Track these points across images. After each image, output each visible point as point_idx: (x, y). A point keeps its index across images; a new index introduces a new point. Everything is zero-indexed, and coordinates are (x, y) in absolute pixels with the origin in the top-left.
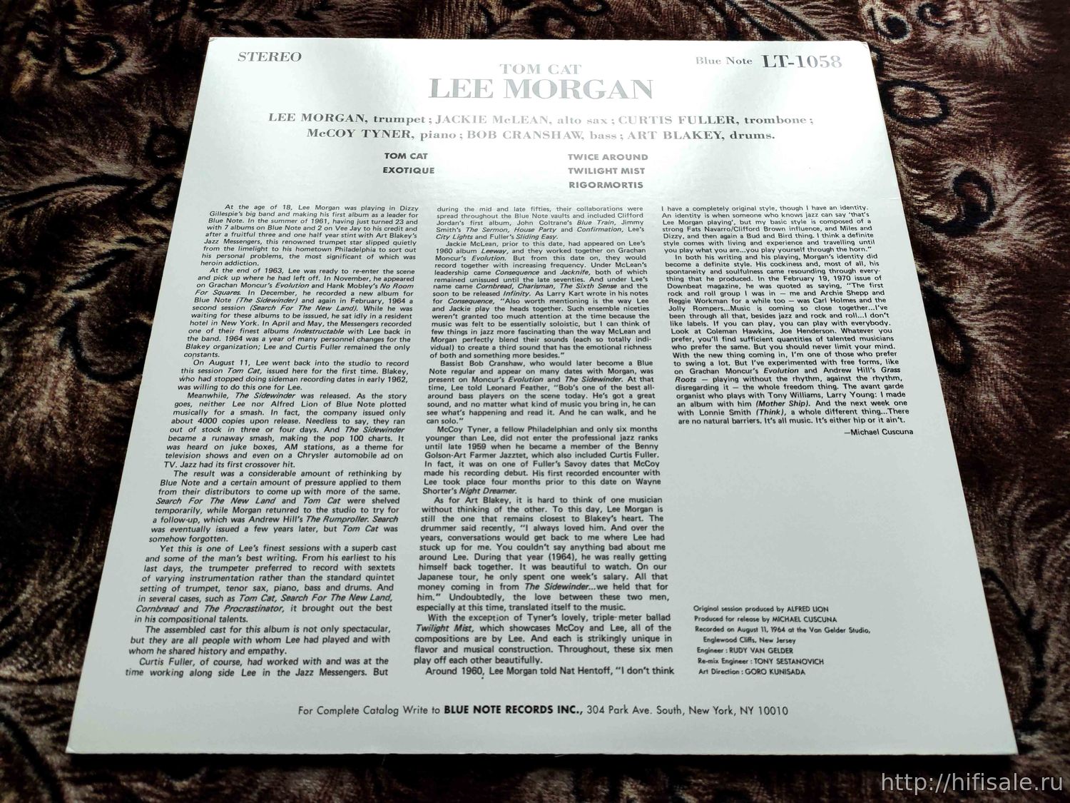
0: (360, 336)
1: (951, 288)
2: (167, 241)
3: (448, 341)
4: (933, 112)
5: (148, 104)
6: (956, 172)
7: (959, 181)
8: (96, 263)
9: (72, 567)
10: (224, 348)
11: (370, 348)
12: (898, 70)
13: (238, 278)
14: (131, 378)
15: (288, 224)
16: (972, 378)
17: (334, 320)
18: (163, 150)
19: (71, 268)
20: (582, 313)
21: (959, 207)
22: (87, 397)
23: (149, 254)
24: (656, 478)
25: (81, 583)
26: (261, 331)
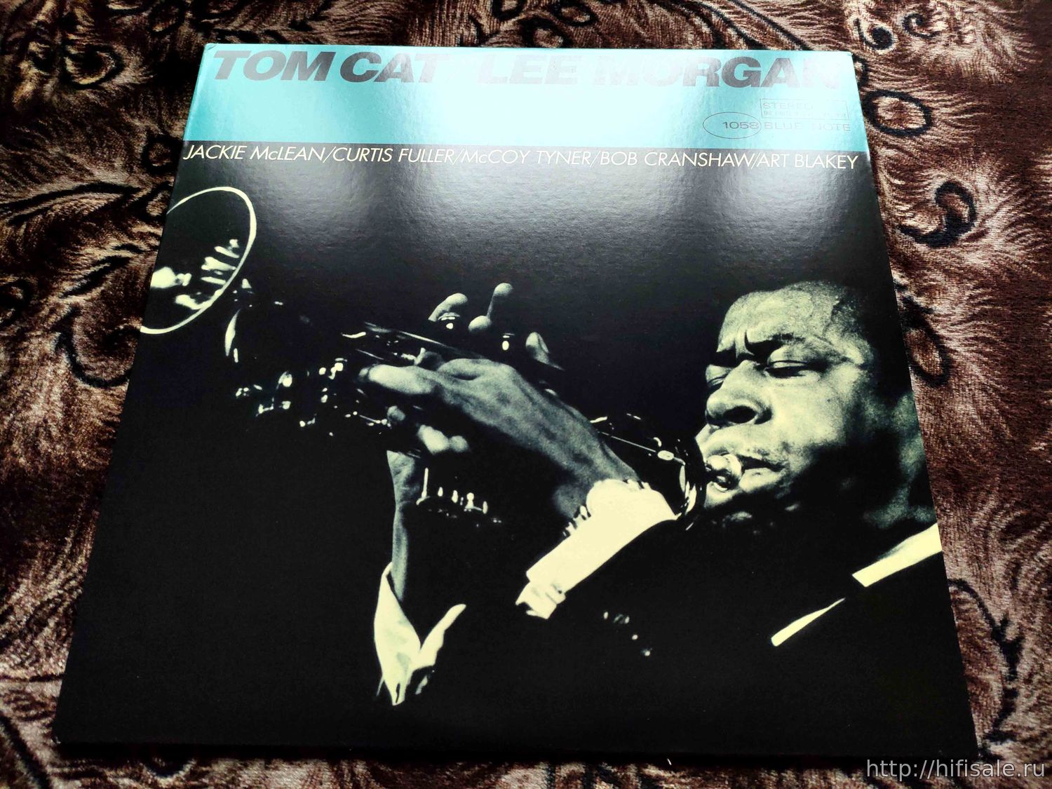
4: (917, 122)
5: (145, 112)
6: (938, 183)
12: (883, 80)
16: (950, 389)
18: (160, 158)
21: (940, 217)
22: (81, 401)
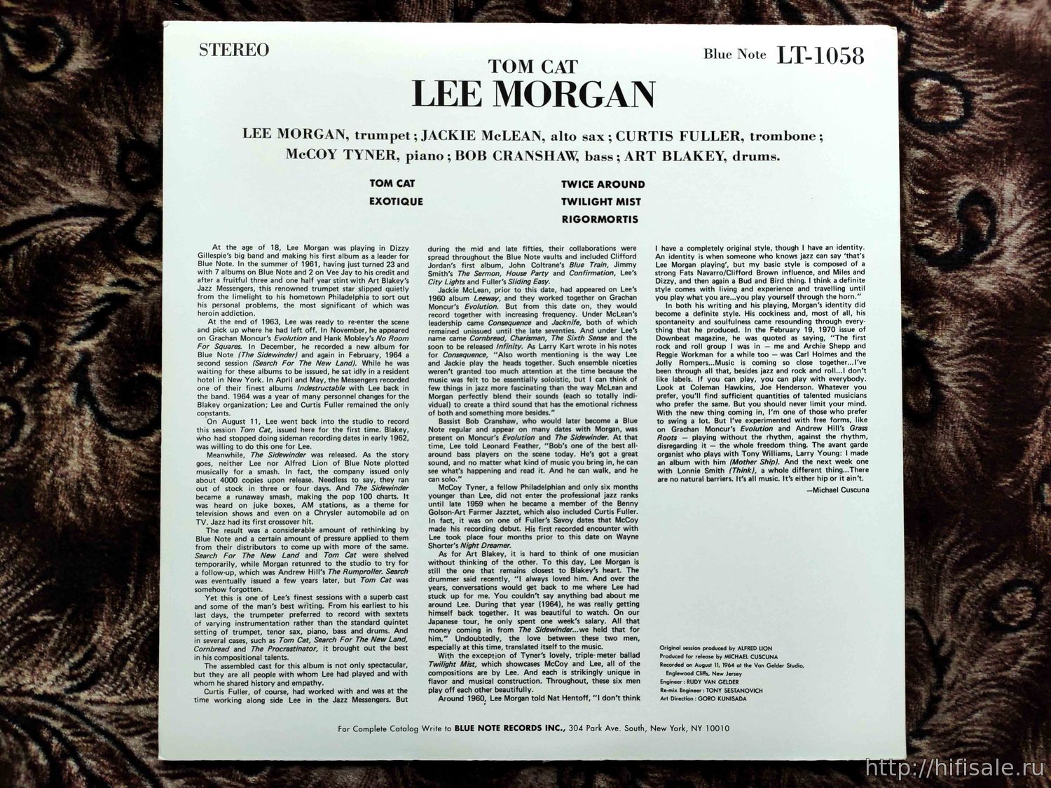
0: (360, 393)
1: (933, 330)
2: (159, 283)
3: (445, 397)
7: (965, 203)
8: (93, 310)
9: (131, 610)
10: (234, 406)
11: (371, 405)
13: (236, 331)
14: (151, 434)
15: (279, 268)
17: (335, 376)
19: (70, 318)
20: (573, 368)
23: (143, 299)
24: (635, 533)
25: (143, 623)
26: (267, 389)
